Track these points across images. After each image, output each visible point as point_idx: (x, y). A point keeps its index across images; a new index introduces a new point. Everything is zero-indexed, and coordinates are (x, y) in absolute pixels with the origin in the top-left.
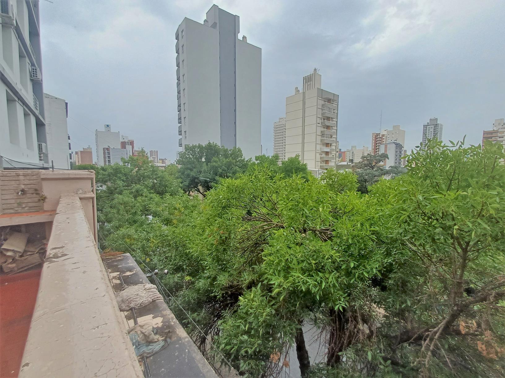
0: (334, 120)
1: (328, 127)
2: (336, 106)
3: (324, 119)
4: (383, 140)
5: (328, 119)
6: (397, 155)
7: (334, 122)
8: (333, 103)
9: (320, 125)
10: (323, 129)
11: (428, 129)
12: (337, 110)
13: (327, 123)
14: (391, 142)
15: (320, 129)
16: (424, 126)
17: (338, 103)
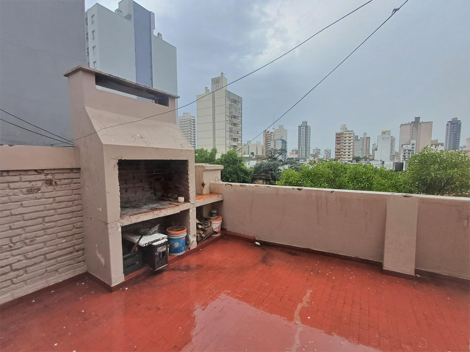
0: (239, 118)
1: (235, 125)
2: (241, 106)
3: (232, 118)
4: (272, 137)
5: (235, 117)
7: (239, 121)
8: (238, 104)
9: (228, 122)
10: (231, 126)
11: (301, 129)
12: (242, 111)
13: (234, 121)
14: (279, 138)
15: (229, 126)
16: (299, 126)
17: (242, 105)
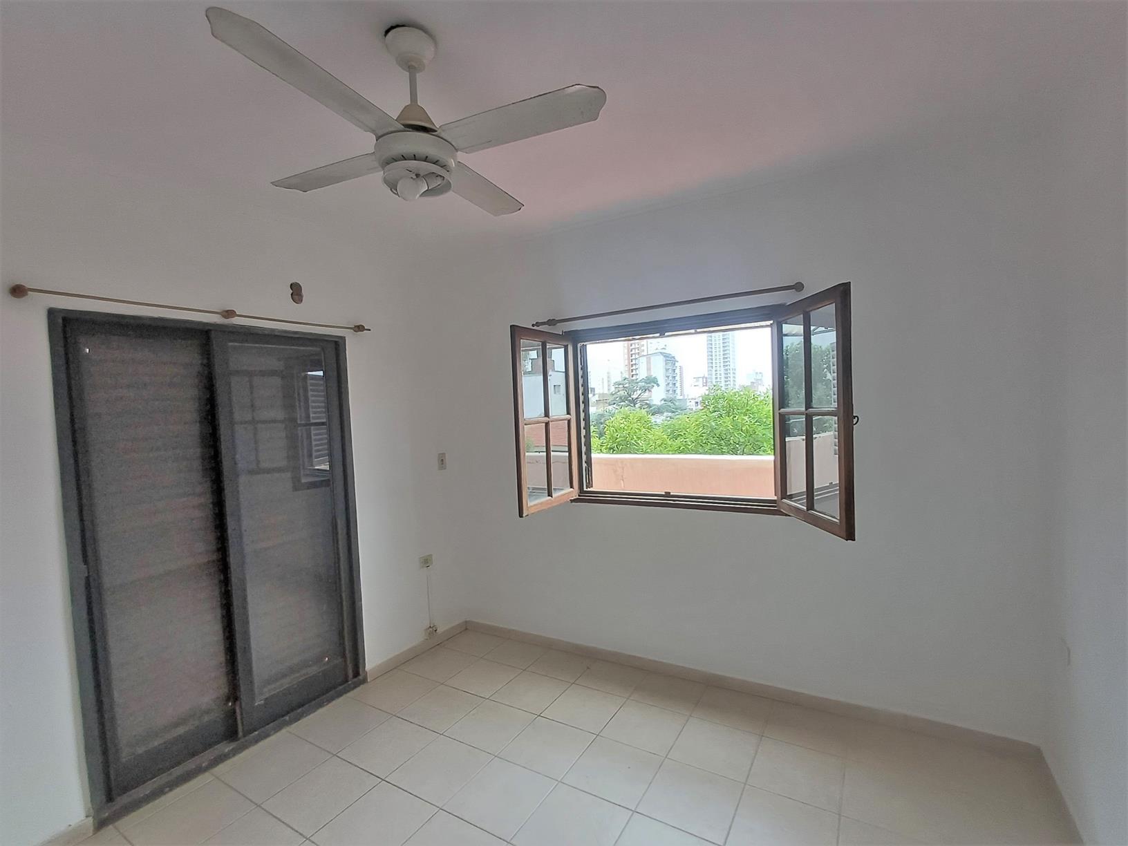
4: (642, 348)
6: (668, 377)
14: (657, 351)
